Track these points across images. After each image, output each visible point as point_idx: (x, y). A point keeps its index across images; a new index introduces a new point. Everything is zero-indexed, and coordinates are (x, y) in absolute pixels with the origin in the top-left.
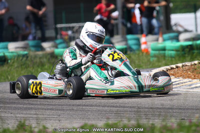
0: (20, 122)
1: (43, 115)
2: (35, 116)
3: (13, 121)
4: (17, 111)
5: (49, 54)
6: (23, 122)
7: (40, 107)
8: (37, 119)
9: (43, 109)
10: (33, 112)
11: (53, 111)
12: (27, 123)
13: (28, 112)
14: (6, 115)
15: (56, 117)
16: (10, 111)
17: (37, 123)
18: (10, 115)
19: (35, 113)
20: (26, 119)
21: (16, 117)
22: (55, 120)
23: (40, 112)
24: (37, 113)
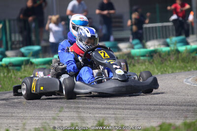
0: (99, 121)
1: (121, 114)
2: (113, 116)
3: (92, 121)
4: (95, 111)
5: (125, 55)
6: (101, 122)
7: (118, 106)
8: (116, 119)
9: (120, 109)
10: (111, 112)
11: (131, 111)
12: (106, 123)
13: (107, 112)
14: (85, 115)
15: (133, 116)
16: (89, 111)
17: (116, 123)
18: (88, 115)
19: (113, 112)
20: (104, 119)
21: (95, 117)
22: (133, 120)
23: (118, 112)
24: (115, 113)
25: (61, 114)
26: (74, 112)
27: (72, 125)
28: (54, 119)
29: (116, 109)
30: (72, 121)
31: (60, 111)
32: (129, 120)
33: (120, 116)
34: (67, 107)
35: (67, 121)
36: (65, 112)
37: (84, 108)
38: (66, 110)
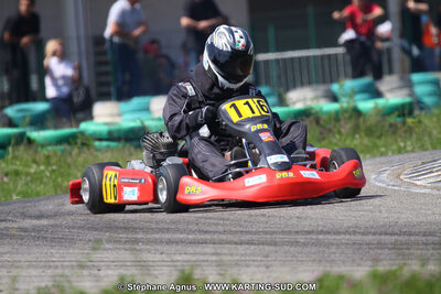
0: (183, 271)
1: (231, 255)
2: (214, 258)
3: (166, 270)
4: (173, 248)
6: (186, 272)
7: (224, 237)
8: (220, 264)
9: (230, 243)
10: (209, 249)
11: (253, 247)
12: (197, 274)
13: (199, 249)
14: (150, 257)
15: (259, 258)
16: (159, 247)
17: (220, 274)
18: (158, 257)
19: (213, 251)
20: (195, 265)
21: (172, 261)
22: (258, 266)
23: (225, 249)
24: (219, 251)
25: (97, 256)
26: (126, 249)
27: (122, 279)
28: (82, 267)
29: (222, 242)
30: (122, 271)
31: (94, 249)
32: (248, 266)
33: (230, 258)
34: (109, 241)
35: (110, 272)
36: (105, 249)
37: (148, 242)
38: (107, 246)
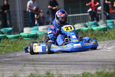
1: (60, 67)
2: (55, 68)
3: (43, 72)
4: (45, 66)
6: (48, 72)
7: (58, 63)
8: (57, 70)
9: (59, 64)
10: (54, 66)
11: (65, 65)
12: (51, 73)
13: (51, 66)
15: (67, 68)
16: (41, 66)
17: (57, 73)
18: (41, 68)
19: (55, 66)
20: (50, 70)
21: (44, 69)
22: (67, 71)
23: (58, 66)
24: (57, 67)
25: (25, 68)
26: (32, 66)
28: (21, 71)
30: (32, 72)
31: (24, 66)
32: (64, 70)
33: (59, 68)
34: (28, 64)
35: (28, 72)
36: (27, 66)
37: (38, 64)
38: (27, 65)
